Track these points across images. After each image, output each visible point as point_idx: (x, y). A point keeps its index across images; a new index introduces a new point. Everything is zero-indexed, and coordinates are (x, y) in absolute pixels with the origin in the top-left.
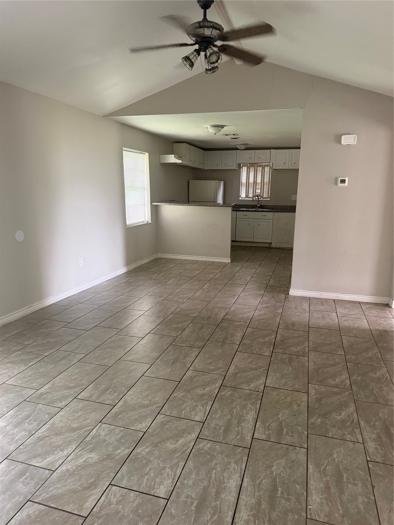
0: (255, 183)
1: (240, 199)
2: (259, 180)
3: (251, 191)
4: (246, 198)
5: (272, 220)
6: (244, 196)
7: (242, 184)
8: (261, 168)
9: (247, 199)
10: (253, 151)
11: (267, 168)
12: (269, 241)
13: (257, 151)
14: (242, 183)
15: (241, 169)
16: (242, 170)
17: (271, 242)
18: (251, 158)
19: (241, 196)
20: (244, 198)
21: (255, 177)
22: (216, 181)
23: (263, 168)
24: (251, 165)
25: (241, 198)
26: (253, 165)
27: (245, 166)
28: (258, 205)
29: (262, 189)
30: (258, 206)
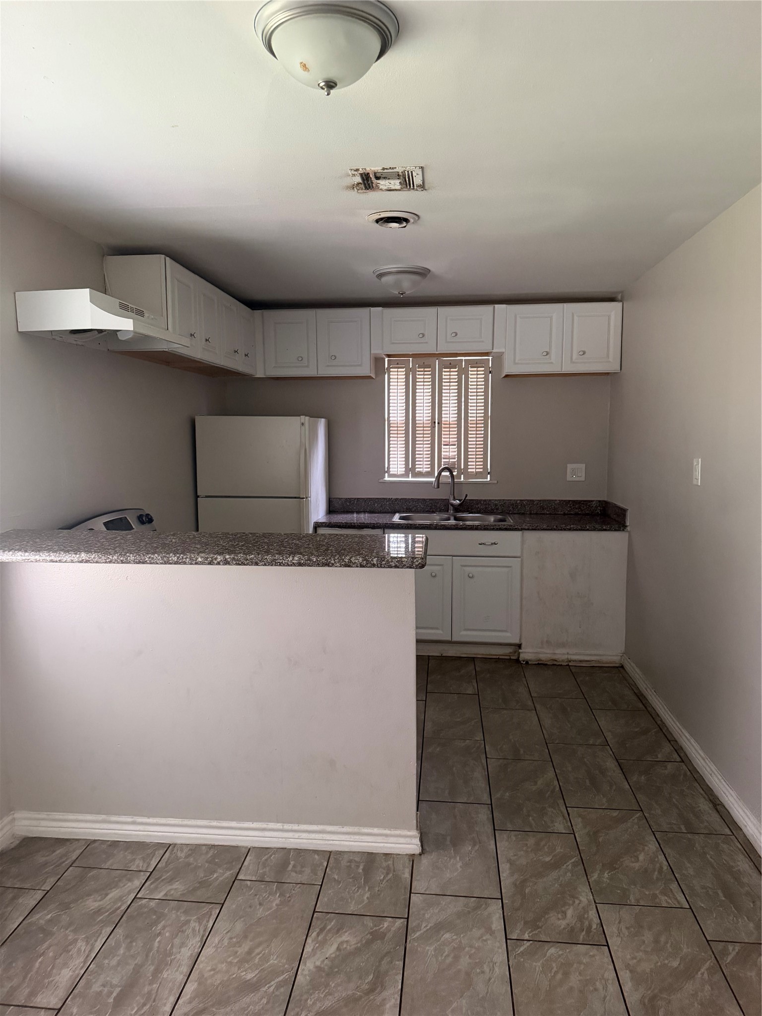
0: (436, 423)
1: (387, 478)
2: (450, 414)
3: (423, 449)
4: (406, 475)
5: (519, 559)
6: (401, 470)
7: (389, 427)
8: (454, 374)
9: (410, 479)
10: (431, 311)
11: (477, 371)
12: (511, 637)
13: (444, 311)
14: (389, 424)
15: (386, 376)
16: (389, 378)
17: (520, 639)
18: (424, 335)
19: (389, 468)
20: (401, 476)
21: (437, 404)
22: (302, 417)
23: (463, 372)
24: (421, 361)
25: (390, 476)
26: (428, 361)
27: (398, 365)
28: (454, 499)
29: (462, 442)
30: (452, 505)
